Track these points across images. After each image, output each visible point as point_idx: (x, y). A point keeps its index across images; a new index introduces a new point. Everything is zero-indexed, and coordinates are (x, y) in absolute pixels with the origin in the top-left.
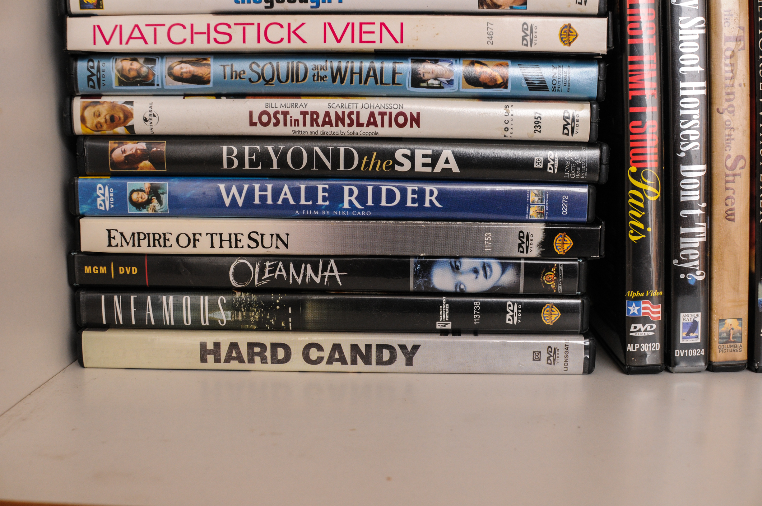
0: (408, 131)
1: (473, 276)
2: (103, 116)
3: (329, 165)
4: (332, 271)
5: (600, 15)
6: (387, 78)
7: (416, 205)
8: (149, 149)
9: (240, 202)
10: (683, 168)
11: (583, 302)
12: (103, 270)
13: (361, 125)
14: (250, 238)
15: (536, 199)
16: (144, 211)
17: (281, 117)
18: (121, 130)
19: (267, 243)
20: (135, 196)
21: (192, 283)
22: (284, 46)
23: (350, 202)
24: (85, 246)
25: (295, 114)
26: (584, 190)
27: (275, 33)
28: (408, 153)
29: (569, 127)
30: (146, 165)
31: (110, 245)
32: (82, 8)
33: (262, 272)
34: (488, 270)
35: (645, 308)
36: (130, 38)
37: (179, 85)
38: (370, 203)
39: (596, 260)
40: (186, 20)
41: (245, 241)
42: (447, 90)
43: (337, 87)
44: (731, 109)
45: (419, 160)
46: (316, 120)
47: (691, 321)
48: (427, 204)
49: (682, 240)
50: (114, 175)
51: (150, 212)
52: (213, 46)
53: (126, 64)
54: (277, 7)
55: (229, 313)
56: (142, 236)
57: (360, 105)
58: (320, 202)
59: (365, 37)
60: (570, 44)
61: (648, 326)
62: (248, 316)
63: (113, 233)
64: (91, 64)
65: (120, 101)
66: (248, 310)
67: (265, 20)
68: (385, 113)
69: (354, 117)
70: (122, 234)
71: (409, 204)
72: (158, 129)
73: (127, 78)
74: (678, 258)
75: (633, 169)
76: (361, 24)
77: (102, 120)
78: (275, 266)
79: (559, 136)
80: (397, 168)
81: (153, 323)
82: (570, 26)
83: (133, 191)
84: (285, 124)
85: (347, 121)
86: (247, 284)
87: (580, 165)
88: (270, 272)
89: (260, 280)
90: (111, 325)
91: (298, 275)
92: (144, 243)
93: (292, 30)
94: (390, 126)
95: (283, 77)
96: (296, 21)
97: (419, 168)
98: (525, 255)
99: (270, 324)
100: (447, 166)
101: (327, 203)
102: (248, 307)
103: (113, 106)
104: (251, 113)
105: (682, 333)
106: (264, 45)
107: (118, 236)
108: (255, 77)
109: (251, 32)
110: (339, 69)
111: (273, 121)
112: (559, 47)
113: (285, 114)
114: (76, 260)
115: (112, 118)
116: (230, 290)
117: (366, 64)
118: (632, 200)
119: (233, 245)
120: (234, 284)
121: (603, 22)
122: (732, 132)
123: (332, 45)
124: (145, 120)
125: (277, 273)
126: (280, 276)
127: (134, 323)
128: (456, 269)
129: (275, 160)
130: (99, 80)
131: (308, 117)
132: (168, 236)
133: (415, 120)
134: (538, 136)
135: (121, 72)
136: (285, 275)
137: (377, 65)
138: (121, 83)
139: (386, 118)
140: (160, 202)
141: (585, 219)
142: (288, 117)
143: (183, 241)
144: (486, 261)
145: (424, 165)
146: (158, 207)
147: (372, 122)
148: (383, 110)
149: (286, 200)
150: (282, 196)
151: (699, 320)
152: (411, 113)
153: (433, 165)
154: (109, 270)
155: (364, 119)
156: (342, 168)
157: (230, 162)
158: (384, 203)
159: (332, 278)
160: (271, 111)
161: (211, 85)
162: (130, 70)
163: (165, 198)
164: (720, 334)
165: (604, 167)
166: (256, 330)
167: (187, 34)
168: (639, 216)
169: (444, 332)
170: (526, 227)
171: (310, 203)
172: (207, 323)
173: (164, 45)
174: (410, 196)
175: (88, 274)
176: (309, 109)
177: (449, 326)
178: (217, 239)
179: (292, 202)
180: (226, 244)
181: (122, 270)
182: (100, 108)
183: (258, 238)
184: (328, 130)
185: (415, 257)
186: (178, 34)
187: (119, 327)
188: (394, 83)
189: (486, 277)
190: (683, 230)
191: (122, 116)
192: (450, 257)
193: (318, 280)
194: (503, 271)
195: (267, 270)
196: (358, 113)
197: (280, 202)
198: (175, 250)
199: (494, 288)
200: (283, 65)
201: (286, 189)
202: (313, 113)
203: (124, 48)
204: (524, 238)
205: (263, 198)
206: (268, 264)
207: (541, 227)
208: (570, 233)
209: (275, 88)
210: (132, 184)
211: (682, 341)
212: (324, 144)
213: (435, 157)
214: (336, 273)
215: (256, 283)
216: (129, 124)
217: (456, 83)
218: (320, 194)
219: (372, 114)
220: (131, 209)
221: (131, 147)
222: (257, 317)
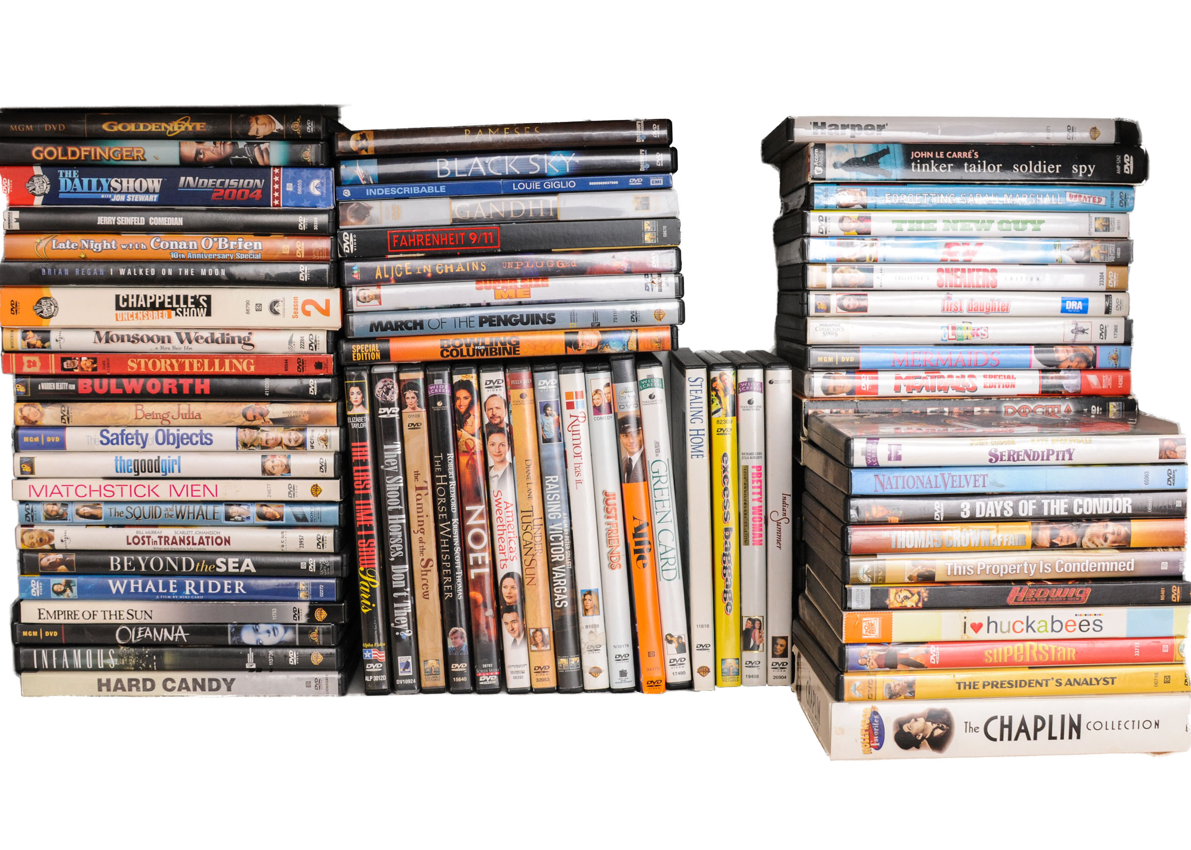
0: (223, 548)
1: (267, 635)
2: (35, 538)
3: (176, 568)
4: (180, 633)
5: (335, 478)
6: (210, 516)
7: (230, 592)
8: (64, 558)
9: (122, 591)
10: (393, 567)
11: (337, 651)
12: (35, 634)
13: (195, 544)
14: (129, 613)
15: (304, 587)
16: (62, 597)
17: (146, 539)
18: (47, 547)
19: (139, 616)
20: (56, 588)
21: (92, 641)
22: (146, 498)
23: (190, 591)
24: (24, 620)
25: (155, 537)
26: (333, 581)
27: (141, 491)
28: (224, 560)
29: (321, 544)
30: (62, 568)
31: (40, 618)
32: (22, 474)
33: (136, 634)
34: (276, 631)
35: (374, 654)
36: (52, 493)
37: (83, 520)
38: (202, 591)
39: (342, 624)
40: (86, 482)
41: (125, 615)
42: (246, 522)
43: (180, 521)
44: (422, 531)
45: (231, 565)
46: (167, 541)
47: (405, 661)
48: (237, 592)
49: (395, 611)
50: (42, 574)
51: (66, 597)
52: (103, 498)
53: (50, 507)
54: (141, 475)
55: (116, 660)
56: (60, 613)
57: (194, 532)
58: (171, 590)
59: (195, 493)
60: (317, 496)
61: (377, 665)
62: (128, 662)
63: (42, 611)
64: (27, 507)
65: (46, 528)
66: (128, 658)
67: (134, 483)
68: (209, 537)
69: (190, 539)
70: (48, 612)
71: (226, 591)
72: (70, 547)
73: (50, 516)
74: (394, 622)
75: (362, 569)
76: (192, 486)
77: (34, 541)
78: (145, 630)
79: (315, 549)
80: (218, 570)
81: (67, 667)
82: (317, 485)
83: (55, 584)
84: (149, 544)
85: (186, 542)
86: (127, 641)
87: (329, 567)
88: (142, 634)
89: (135, 639)
90: (40, 669)
91: (159, 635)
92: (62, 617)
93: (151, 489)
94: (213, 544)
95: (147, 515)
96: (153, 483)
97: (231, 570)
98: (298, 622)
99: (142, 666)
100: (248, 568)
101: (176, 591)
102: (128, 655)
103: (42, 532)
104: (128, 537)
105: (400, 670)
106: (134, 498)
107: (45, 613)
108: (129, 515)
109: (126, 490)
110: (181, 511)
111: (141, 541)
112: (311, 498)
113: (149, 537)
114: (17, 628)
115: (41, 540)
116: (116, 645)
117: (197, 507)
118: (362, 588)
119: (118, 617)
120: (119, 641)
121: (338, 482)
122: (423, 544)
123: (175, 497)
124: (62, 541)
125: (146, 634)
126: (148, 637)
127: (55, 667)
128: (256, 631)
129: (143, 565)
130: (32, 517)
131: (163, 540)
132: (77, 613)
133: (228, 541)
134: (302, 550)
135: (47, 512)
136: (151, 636)
137: (204, 507)
138: (47, 519)
139: (210, 540)
140: (72, 591)
141: (335, 599)
142: (150, 539)
143: (87, 615)
144: (275, 625)
145: (234, 568)
146: (70, 594)
147: (201, 542)
148: (208, 535)
149: (150, 590)
150: (148, 587)
151: (410, 661)
152: (225, 538)
153: (239, 567)
154: (39, 633)
155: (196, 541)
156: (184, 570)
157: (115, 567)
158: (210, 591)
159: (180, 637)
160: (140, 536)
161: (102, 520)
162: (52, 511)
163: (75, 589)
164: (425, 670)
165: (344, 568)
166: (134, 670)
167: (87, 491)
168: (367, 597)
169: (251, 670)
170: (297, 605)
171: (165, 591)
172: (102, 667)
173: (73, 497)
174: (226, 587)
175: (25, 637)
176: (163, 535)
177: (254, 666)
178: (107, 614)
179: (154, 591)
180: (113, 617)
181: (47, 634)
182: (33, 533)
183: (133, 613)
184: (175, 547)
185: (231, 624)
186: (82, 491)
187: (45, 670)
188: (214, 518)
189: (275, 635)
190: (396, 605)
191: (47, 538)
192: (253, 624)
193: (171, 639)
194: (286, 632)
195: (140, 632)
196: (193, 537)
197: (147, 591)
198: (81, 621)
199: (280, 642)
200: (147, 508)
201: (150, 583)
202: (165, 537)
203: (48, 499)
204: (296, 612)
205: (136, 589)
206: (140, 629)
207: (307, 604)
208: (325, 608)
209: (142, 521)
210: (54, 580)
211: (400, 674)
212: (172, 555)
213: (240, 564)
214: (183, 634)
215: (133, 640)
216: (52, 543)
217: (251, 518)
218: (171, 586)
219: (201, 538)
220: (54, 596)
221: (53, 557)
222: (134, 662)
